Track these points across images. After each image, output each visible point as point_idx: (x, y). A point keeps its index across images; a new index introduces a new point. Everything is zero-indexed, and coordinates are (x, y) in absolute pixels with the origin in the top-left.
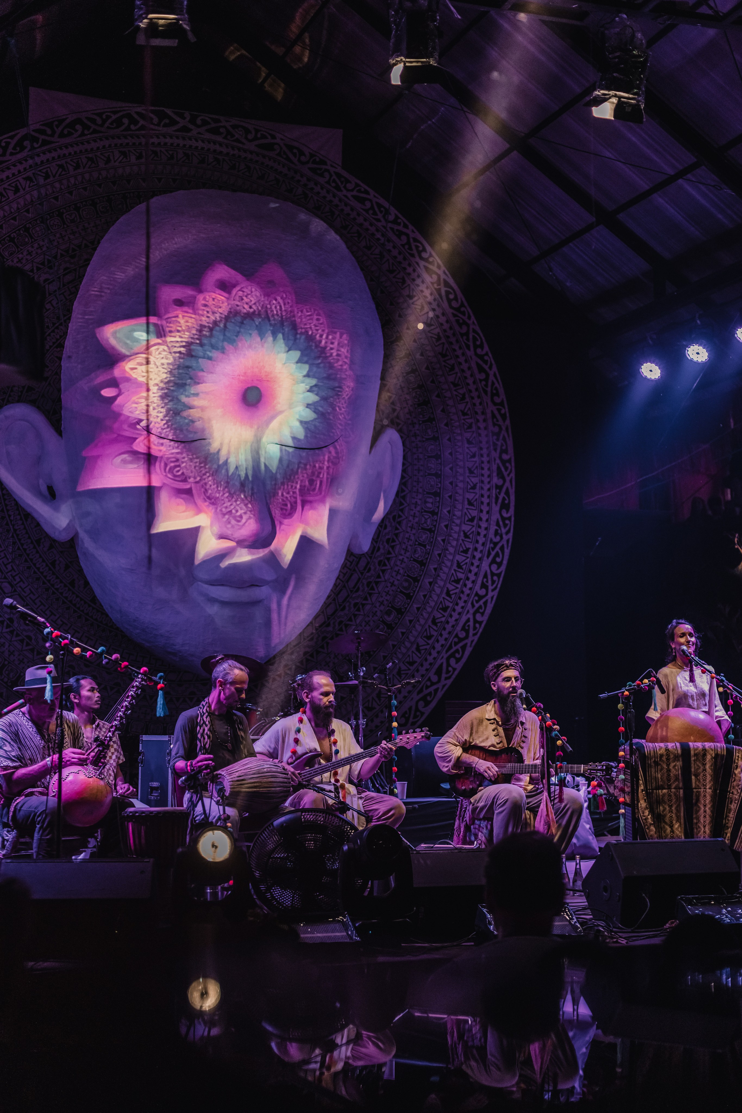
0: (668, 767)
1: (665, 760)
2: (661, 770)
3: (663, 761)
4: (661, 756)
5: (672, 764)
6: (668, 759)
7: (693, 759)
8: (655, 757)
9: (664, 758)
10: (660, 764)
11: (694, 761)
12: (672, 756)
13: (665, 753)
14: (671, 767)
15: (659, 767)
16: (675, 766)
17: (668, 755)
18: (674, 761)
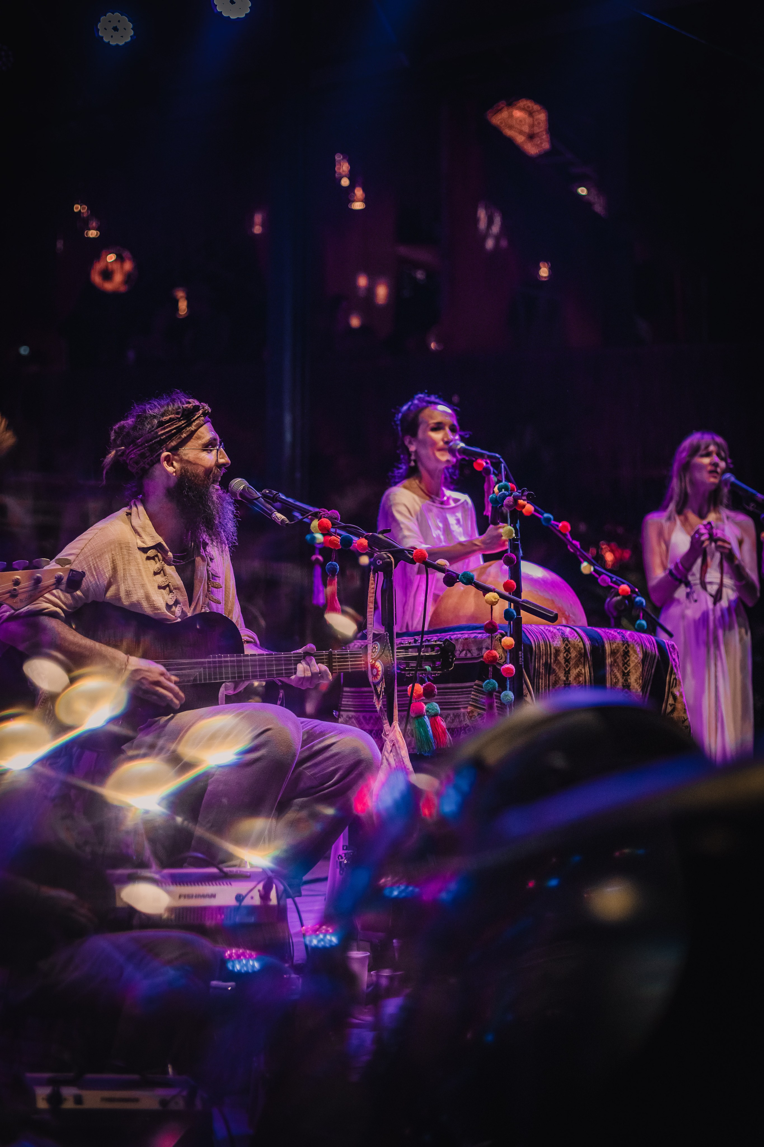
0: (567, 679)
1: (563, 661)
2: (556, 683)
3: (559, 663)
4: (557, 651)
5: (574, 672)
6: (567, 660)
7: (609, 661)
8: (546, 654)
9: (561, 658)
10: (554, 669)
11: (611, 666)
12: (573, 654)
13: (562, 648)
14: (571, 679)
15: (552, 678)
16: (579, 675)
17: (567, 651)
18: (576, 666)
